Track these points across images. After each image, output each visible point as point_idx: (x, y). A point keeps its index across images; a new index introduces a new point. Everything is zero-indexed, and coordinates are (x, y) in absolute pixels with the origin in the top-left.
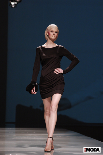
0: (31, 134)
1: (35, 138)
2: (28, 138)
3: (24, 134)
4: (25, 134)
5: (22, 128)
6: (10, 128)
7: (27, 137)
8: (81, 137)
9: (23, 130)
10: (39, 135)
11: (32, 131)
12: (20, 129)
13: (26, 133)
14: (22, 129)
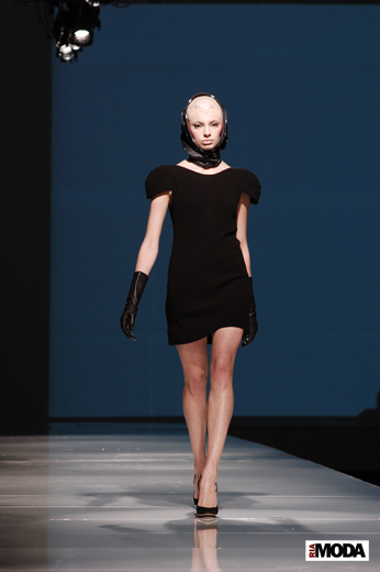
0: (129, 455)
1: (139, 468)
2: (119, 467)
3: (106, 455)
4: (109, 455)
5: (100, 437)
6: (64, 437)
7: (115, 463)
8: (283, 461)
9: (103, 443)
10: (153, 458)
11: (131, 444)
12: (94, 440)
13: (113, 450)
14: (99, 440)
